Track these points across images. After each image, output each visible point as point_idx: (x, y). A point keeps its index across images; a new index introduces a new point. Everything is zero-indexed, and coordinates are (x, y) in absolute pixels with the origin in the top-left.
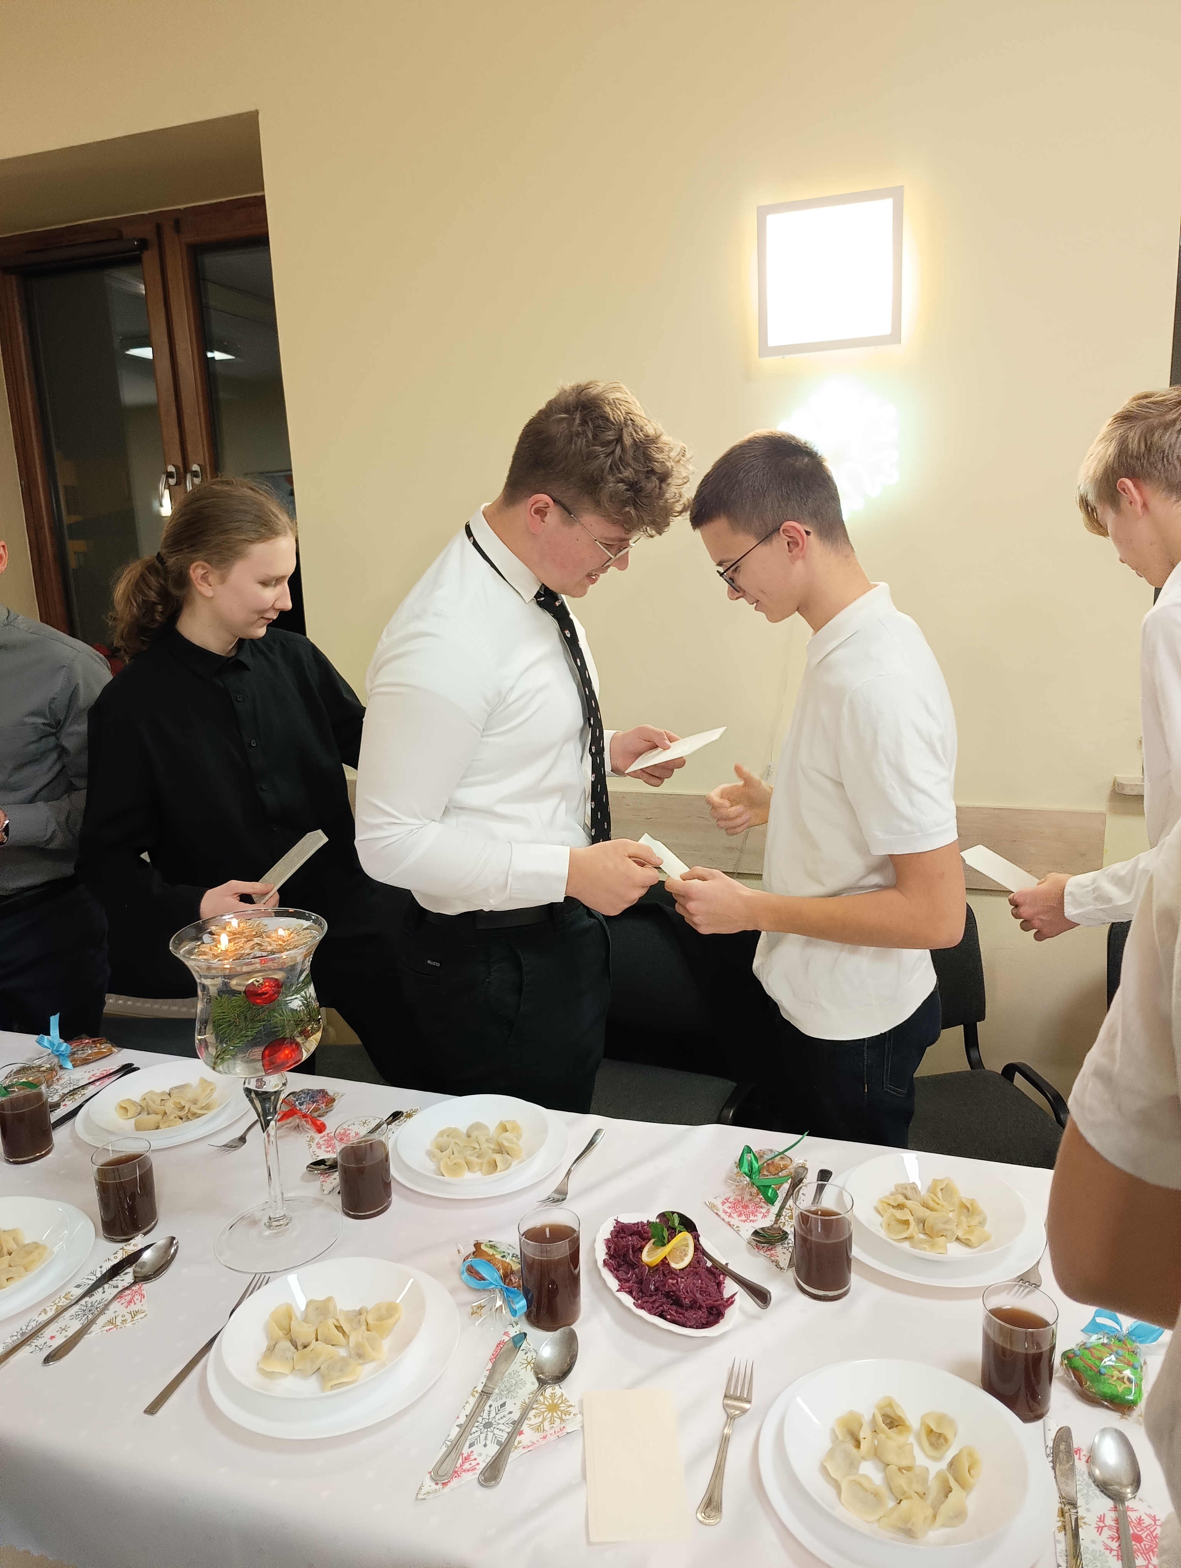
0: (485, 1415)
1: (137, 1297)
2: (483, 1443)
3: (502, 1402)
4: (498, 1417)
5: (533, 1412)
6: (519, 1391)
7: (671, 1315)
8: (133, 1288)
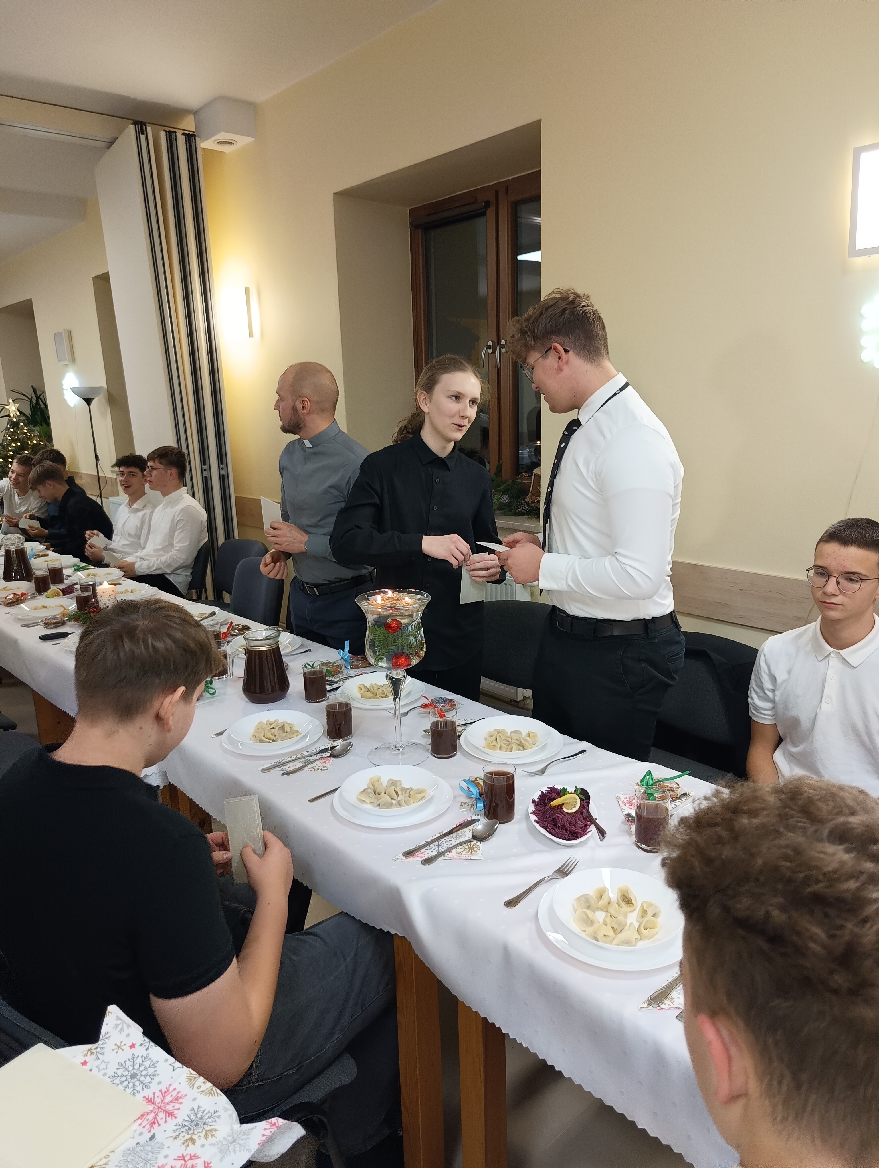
0: (440, 842)
1: (328, 761)
2: (432, 850)
3: (450, 840)
4: (445, 844)
5: (461, 847)
6: (461, 838)
7: (549, 829)
8: (328, 758)
